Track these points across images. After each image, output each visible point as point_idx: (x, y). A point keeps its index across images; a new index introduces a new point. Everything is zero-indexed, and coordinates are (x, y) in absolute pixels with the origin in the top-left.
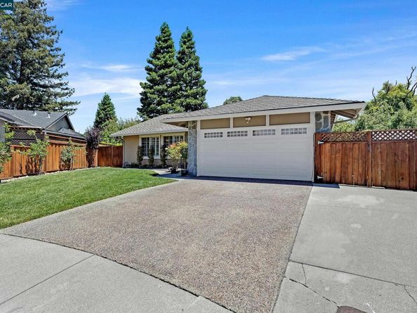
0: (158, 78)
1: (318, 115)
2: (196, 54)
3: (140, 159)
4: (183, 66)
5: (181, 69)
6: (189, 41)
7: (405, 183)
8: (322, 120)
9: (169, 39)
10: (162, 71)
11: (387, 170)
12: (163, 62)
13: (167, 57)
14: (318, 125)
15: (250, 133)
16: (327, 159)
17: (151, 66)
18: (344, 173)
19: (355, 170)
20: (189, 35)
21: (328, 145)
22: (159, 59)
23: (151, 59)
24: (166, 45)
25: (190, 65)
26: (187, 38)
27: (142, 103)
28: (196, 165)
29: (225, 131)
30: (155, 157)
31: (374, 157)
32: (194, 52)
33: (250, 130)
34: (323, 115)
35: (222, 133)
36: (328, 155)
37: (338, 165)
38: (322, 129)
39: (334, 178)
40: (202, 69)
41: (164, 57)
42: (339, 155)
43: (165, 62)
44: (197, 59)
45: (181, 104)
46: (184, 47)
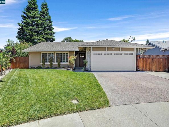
0: (31, 22)
1: (137, 49)
2: (49, 15)
3: (44, 64)
4: (44, 19)
5: (43, 20)
6: (46, 7)
7: (161, 70)
8: (138, 51)
9: (35, 4)
10: (33, 19)
11: (157, 66)
12: (33, 15)
13: (36, 13)
14: (137, 52)
15: (113, 54)
16: (141, 63)
17: (25, 15)
18: (146, 68)
19: (149, 67)
20: (46, 5)
21: (141, 59)
22: (30, 13)
23: (25, 12)
24: (34, 6)
25: (47, 19)
26: (45, 6)
27: (18, 34)
28: (90, 66)
29: (103, 52)
30: (53, 63)
31: (154, 63)
32: (48, 13)
33: (113, 52)
34: (139, 49)
35: (101, 53)
36: (141, 62)
37: (144, 65)
38: (138, 54)
39: (143, 69)
40: (52, 22)
41: (34, 13)
42: (144, 62)
43: (35, 15)
44: (50, 17)
45: (43, 37)
46: (44, 10)
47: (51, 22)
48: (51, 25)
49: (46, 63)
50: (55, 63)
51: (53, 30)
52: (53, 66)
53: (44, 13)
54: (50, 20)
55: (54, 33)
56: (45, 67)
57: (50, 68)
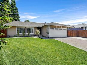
1: (67, 27)
25: (15, 9)
32: (16, 6)
38: (68, 29)
44: (17, 8)
45: (13, 19)
46: (13, 4)
47: (17, 11)
48: (18, 13)
49: (20, 34)
50: (26, 33)
51: (19, 16)
52: (25, 35)
53: (13, 5)
54: (17, 10)
55: (19, 17)
56: (20, 36)
57: (23, 37)
